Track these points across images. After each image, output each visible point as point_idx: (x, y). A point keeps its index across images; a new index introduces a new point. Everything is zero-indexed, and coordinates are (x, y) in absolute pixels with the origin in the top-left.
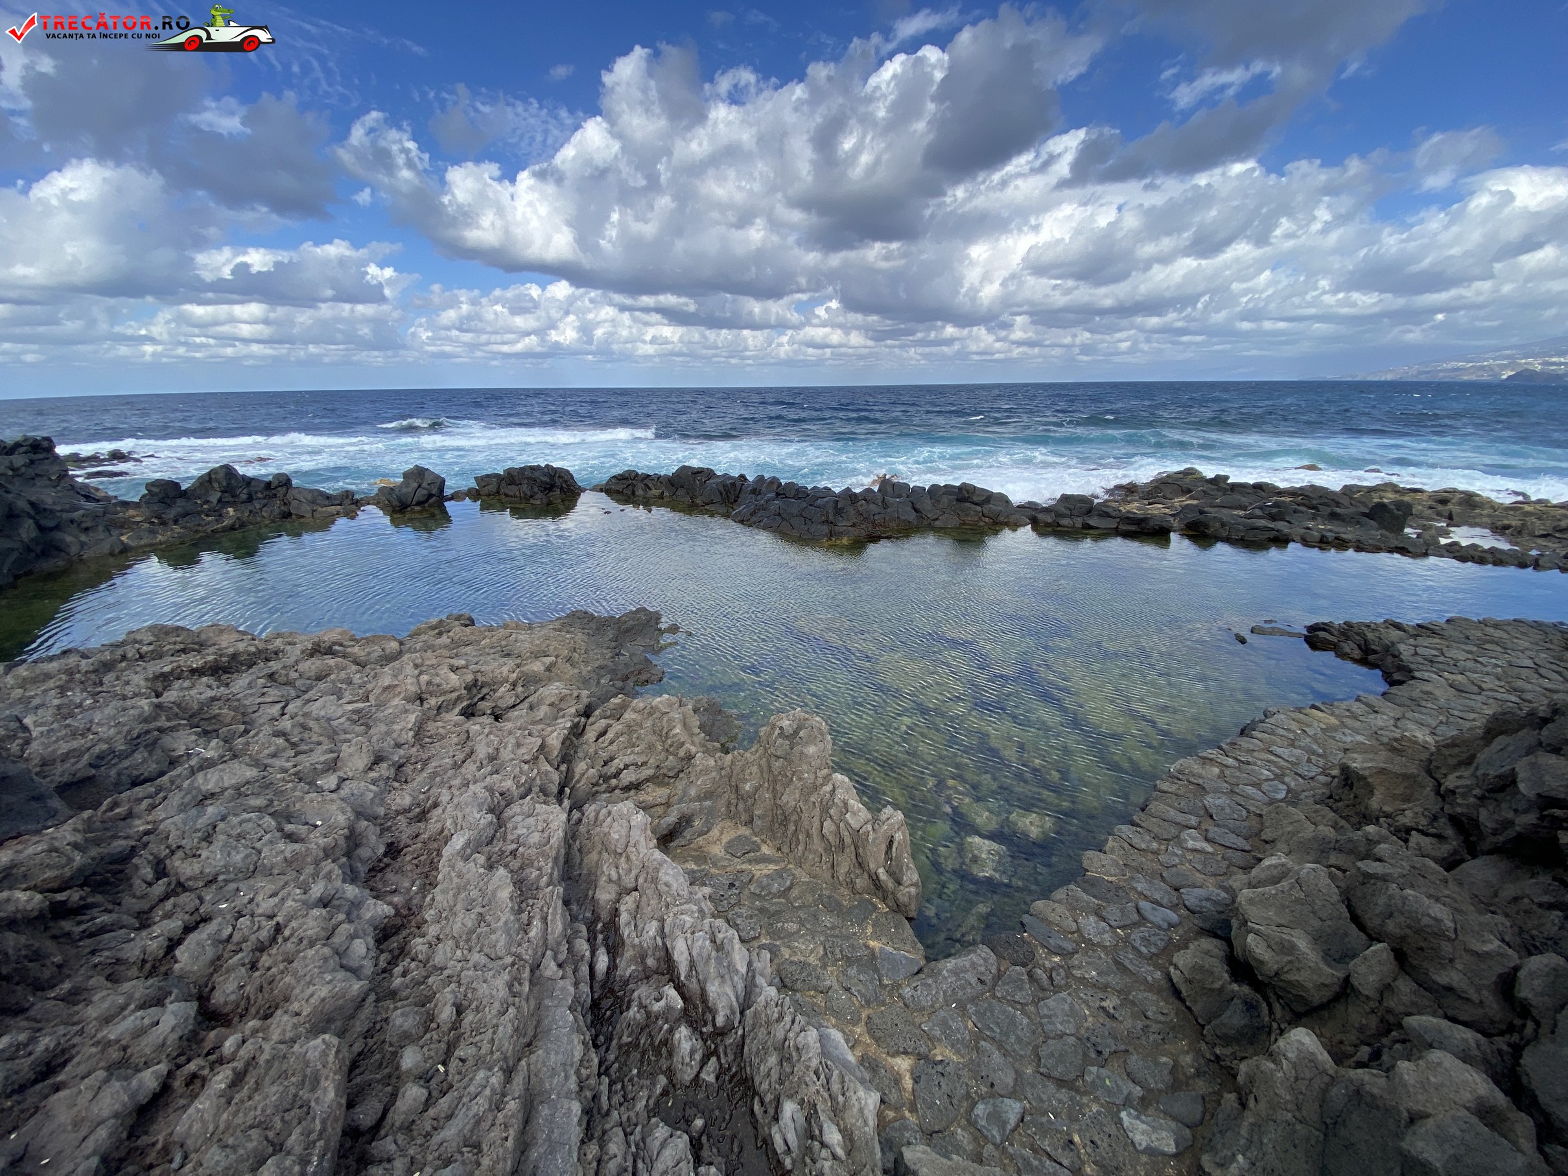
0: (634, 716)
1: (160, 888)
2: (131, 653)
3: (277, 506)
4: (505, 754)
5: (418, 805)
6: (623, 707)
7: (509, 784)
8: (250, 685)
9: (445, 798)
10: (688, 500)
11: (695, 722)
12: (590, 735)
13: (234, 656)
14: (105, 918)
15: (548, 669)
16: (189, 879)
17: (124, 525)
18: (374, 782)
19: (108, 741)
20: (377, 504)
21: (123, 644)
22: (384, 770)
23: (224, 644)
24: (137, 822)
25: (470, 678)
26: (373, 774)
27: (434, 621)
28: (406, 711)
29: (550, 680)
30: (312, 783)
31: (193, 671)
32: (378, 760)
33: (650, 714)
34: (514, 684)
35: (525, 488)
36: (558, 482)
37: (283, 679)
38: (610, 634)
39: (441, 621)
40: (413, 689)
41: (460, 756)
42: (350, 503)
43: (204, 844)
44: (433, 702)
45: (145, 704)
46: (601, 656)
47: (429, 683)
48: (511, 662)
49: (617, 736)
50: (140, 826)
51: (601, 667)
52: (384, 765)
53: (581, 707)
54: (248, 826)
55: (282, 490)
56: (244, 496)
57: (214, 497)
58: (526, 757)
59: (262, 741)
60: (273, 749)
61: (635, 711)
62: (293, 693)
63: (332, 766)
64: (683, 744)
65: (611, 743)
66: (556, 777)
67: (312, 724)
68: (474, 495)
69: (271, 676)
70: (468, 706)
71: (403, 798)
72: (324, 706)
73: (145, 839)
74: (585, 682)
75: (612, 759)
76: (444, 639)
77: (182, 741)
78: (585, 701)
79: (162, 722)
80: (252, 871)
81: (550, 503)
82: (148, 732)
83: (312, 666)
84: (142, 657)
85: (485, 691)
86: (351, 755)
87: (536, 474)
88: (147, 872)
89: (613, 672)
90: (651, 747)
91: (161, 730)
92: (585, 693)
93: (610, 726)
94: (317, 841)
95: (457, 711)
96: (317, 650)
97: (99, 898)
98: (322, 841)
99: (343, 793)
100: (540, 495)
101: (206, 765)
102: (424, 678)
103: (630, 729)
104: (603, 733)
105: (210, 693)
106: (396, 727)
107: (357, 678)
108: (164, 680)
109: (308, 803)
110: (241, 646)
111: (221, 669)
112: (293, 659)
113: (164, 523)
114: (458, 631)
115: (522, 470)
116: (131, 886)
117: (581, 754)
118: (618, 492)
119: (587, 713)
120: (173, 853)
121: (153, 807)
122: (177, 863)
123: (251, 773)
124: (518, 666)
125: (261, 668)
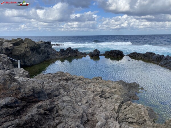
0: (133, 107)
1: (57, 114)
2: (57, 75)
3: (75, 54)
4: (108, 108)
5: (92, 113)
6: (130, 104)
7: (108, 114)
8: (70, 83)
9: (97, 113)
10: (147, 59)
11: (147, 112)
12: (123, 108)
13: (69, 78)
14: (50, 117)
15: (116, 91)
16: (60, 114)
17: (57, 55)
18: (86, 106)
19: (53, 88)
20: (89, 55)
21: (56, 73)
22: (88, 104)
23: (68, 76)
24: (55, 102)
25: (102, 90)
26: (86, 105)
27: (96, 77)
28: (92, 94)
29: (115, 94)
30: (77, 103)
31: (64, 79)
32: (87, 102)
33: (136, 107)
34: (109, 93)
35: (113, 54)
36: (120, 53)
37: (74, 83)
38: (128, 87)
39: (97, 78)
40: (93, 90)
41: (100, 105)
42: (85, 54)
43: (63, 109)
44: (95, 93)
45: (58, 84)
46: (125, 91)
47: (95, 89)
48: (109, 89)
49: (129, 110)
50: (55, 103)
51: (126, 94)
52: (88, 103)
53: (121, 101)
54: (69, 108)
55: (76, 52)
56: (71, 52)
57: (68, 52)
58: (111, 109)
59: (71, 93)
60: (73, 95)
61: (133, 105)
62: (75, 86)
63: (81, 101)
64: (144, 117)
65: (127, 111)
66: (116, 115)
67: (78, 92)
68: (104, 55)
69: (73, 82)
70: (101, 95)
71: (90, 111)
72: (79, 90)
73: (56, 105)
74: (122, 96)
75: (127, 115)
76: (97, 81)
77: (61, 91)
78: (122, 100)
79: (59, 87)
80: (69, 116)
81: (118, 57)
82: (58, 88)
83: (78, 82)
84: (58, 76)
85: (104, 93)
86: (83, 100)
87: (116, 52)
88: (56, 111)
89: (128, 95)
90: (136, 115)
91: (59, 88)
92: (122, 99)
93: (127, 107)
94: (78, 115)
95: (99, 96)
96: (80, 79)
97: (49, 113)
98: (79, 115)
99: (82, 107)
100: (116, 56)
101: (64, 96)
102: (95, 88)
103: (131, 109)
104: (125, 108)
105: (65, 83)
106: (90, 96)
107: (84, 86)
108: (60, 80)
109: (77, 107)
110: (70, 76)
111: (67, 80)
112: (76, 80)
113: (61, 55)
114: (100, 80)
115: (114, 51)
116: (53, 113)
117: (120, 112)
118: (132, 56)
119: (122, 103)
120: (59, 109)
121: (57, 101)
122: (59, 111)
123: (70, 99)
124: (110, 89)
125: (72, 81)
